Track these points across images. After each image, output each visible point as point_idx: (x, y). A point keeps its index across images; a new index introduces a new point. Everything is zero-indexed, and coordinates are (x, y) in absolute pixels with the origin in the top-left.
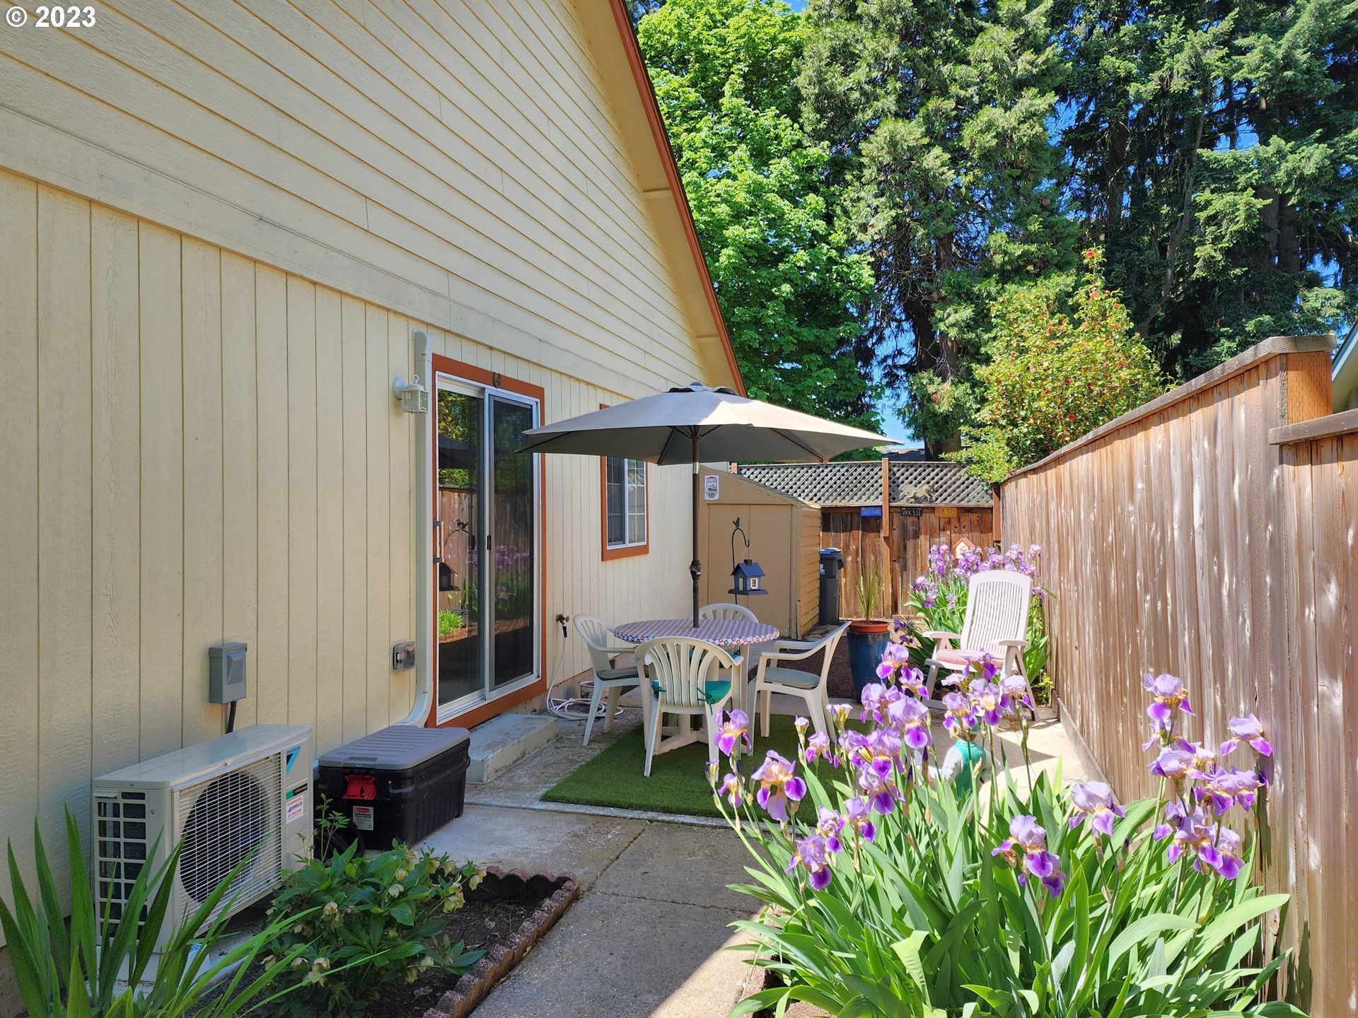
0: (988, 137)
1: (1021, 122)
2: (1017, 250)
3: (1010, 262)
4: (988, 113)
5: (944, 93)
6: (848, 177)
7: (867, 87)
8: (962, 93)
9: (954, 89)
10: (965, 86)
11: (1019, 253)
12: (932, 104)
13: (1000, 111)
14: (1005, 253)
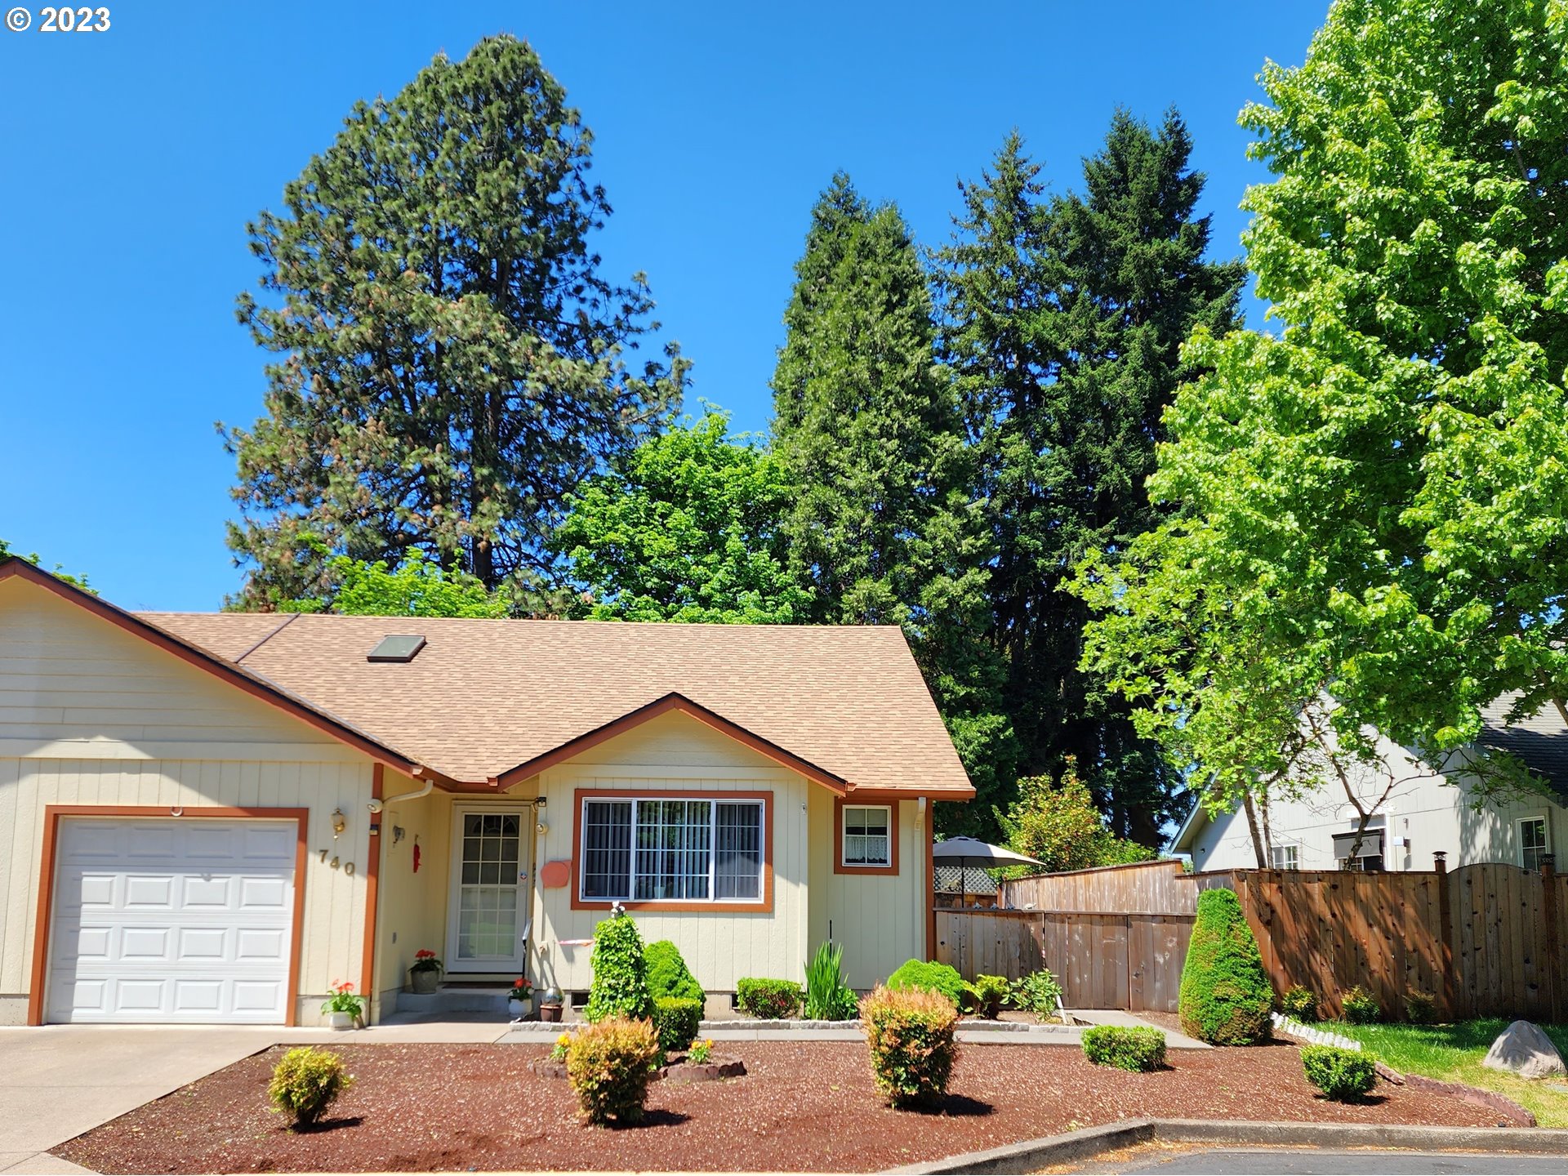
0: (942, 600)
1: (966, 592)
2: (962, 691)
3: (955, 700)
4: (942, 581)
5: (906, 559)
6: (828, 617)
7: (844, 545)
8: (921, 562)
9: (915, 559)
10: (924, 556)
11: (962, 693)
12: (897, 568)
13: (948, 580)
14: (952, 692)
